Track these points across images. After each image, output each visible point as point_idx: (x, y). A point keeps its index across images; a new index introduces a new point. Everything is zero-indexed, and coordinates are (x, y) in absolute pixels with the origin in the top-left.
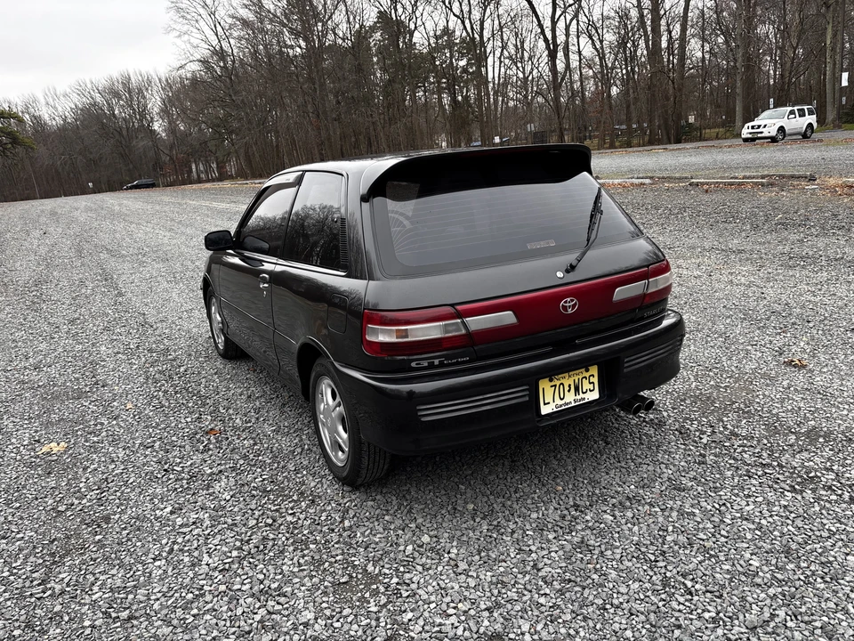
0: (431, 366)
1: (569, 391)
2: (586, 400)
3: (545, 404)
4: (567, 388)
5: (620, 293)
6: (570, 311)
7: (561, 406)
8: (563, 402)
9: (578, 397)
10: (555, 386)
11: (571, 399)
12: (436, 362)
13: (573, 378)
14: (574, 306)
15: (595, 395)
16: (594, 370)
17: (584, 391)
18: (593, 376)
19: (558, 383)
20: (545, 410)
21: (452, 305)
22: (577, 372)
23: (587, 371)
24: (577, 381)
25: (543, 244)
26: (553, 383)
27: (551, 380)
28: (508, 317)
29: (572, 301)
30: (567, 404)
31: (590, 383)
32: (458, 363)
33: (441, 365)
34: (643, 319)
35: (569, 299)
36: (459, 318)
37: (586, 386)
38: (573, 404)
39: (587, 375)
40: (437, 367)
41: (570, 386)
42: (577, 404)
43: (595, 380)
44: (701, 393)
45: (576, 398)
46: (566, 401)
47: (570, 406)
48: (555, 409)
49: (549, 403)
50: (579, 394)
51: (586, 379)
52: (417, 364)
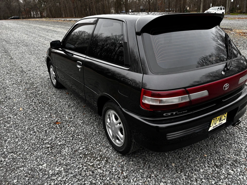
0: (172, 115)
1: (218, 121)
2: (222, 123)
4: (217, 120)
5: (240, 80)
6: (226, 89)
7: (215, 127)
8: (215, 125)
9: (220, 123)
15: (225, 121)
17: (222, 120)
19: (215, 118)
20: (210, 129)
21: (185, 88)
24: (221, 117)
28: (205, 93)
29: (227, 84)
30: (216, 126)
31: (224, 117)
32: (183, 113)
36: (187, 94)
38: (218, 126)
40: (175, 115)
41: (218, 119)
43: (226, 115)
45: (219, 123)
46: (216, 124)
47: (217, 126)
48: (213, 129)
49: (211, 126)
50: (220, 121)
51: (224, 115)
52: (166, 114)
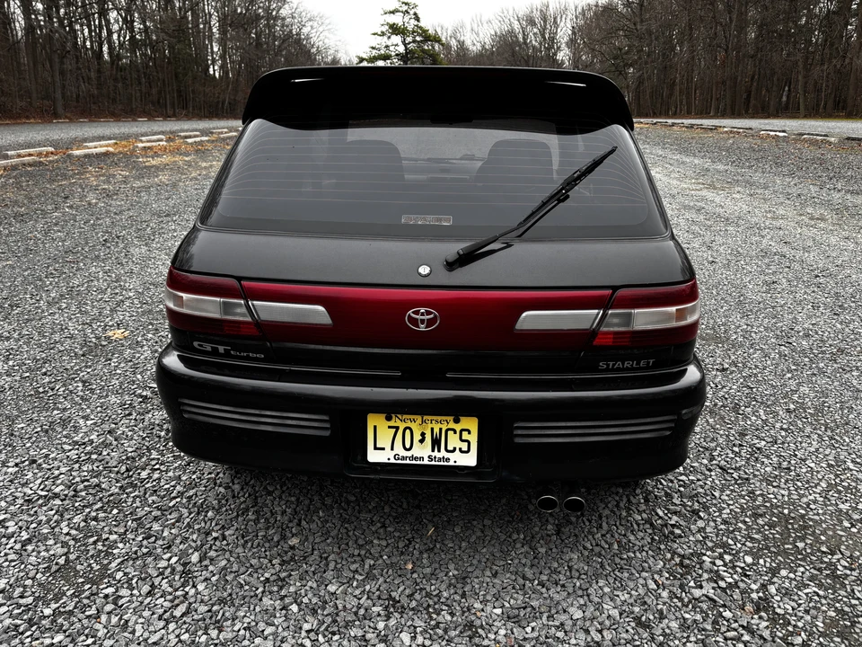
0: (215, 352)
1: (422, 441)
2: (451, 463)
3: (376, 448)
4: (417, 437)
5: (531, 319)
6: (422, 328)
7: (404, 458)
8: (408, 454)
9: (439, 455)
10: (397, 428)
11: (423, 453)
12: (221, 349)
13: (430, 426)
14: (430, 323)
15: (470, 460)
16: (472, 424)
17: (450, 448)
18: (469, 432)
19: (402, 426)
20: (373, 456)
21: (239, 279)
22: (439, 418)
23: (457, 421)
24: (436, 430)
25: (430, 220)
26: (392, 423)
27: (389, 419)
28: (317, 313)
29: (430, 313)
30: (416, 459)
31: (462, 440)
33: (227, 355)
34: (596, 370)
35: (422, 310)
36: (243, 299)
37: (454, 441)
38: (426, 462)
39: (458, 427)
40: (221, 356)
41: (423, 435)
42: (433, 463)
43: (473, 439)
45: (433, 454)
46: (415, 453)
47: (418, 462)
48: (393, 461)
49: (383, 449)
50: (439, 451)
51: (455, 432)
52: (199, 345)
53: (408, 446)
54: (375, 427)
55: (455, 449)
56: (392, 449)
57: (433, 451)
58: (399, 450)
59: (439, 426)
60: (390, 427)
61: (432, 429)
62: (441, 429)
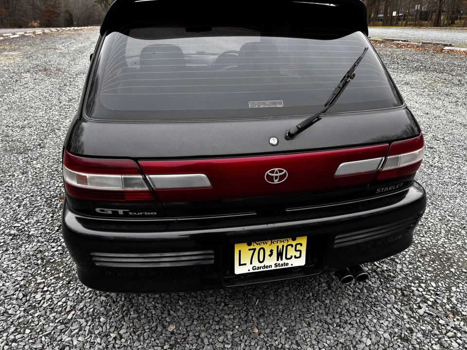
0: (115, 214)
1: (270, 255)
2: (290, 266)
3: (240, 265)
4: (268, 253)
5: (345, 168)
6: (276, 182)
7: (259, 268)
8: (262, 265)
9: (280, 262)
10: (255, 250)
11: (271, 263)
12: (121, 212)
13: (276, 245)
14: (282, 177)
15: (302, 262)
16: (304, 241)
17: (289, 256)
18: (301, 245)
19: (258, 247)
20: (239, 270)
21: (136, 159)
22: (282, 239)
23: (294, 239)
24: (280, 247)
25: (268, 104)
26: (252, 247)
27: (249, 245)
28: (201, 180)
29: (282, 171)
30: (267, 267)
31: (296, 251)
32: (144, 216)
33: (126, 215)
34: (374, 193)
35: (276, 169)
36: (141, 174)
37: (291, 252)
38: (273, 268)
39: (294, 243)
40: (121, 216)
41: (271, 251)
42: (278, 268)
43: (304, 249)
44: (444, 252)
45: (278, 262)
46: (266, 263)
47: (269, 269)
48: (252, 271)
49: (245, 264)
50: (282, 260)
51: (292, 246)
52: (100, 210)
53: (261, 260)
54: (240, 251)
55: (292, 257)
56: (251, 263)
57: (278, 260)
58: (256, 263)
59: (283, 244)
60: (250, 250)
61: (278, 247)
62: (283, 246)
